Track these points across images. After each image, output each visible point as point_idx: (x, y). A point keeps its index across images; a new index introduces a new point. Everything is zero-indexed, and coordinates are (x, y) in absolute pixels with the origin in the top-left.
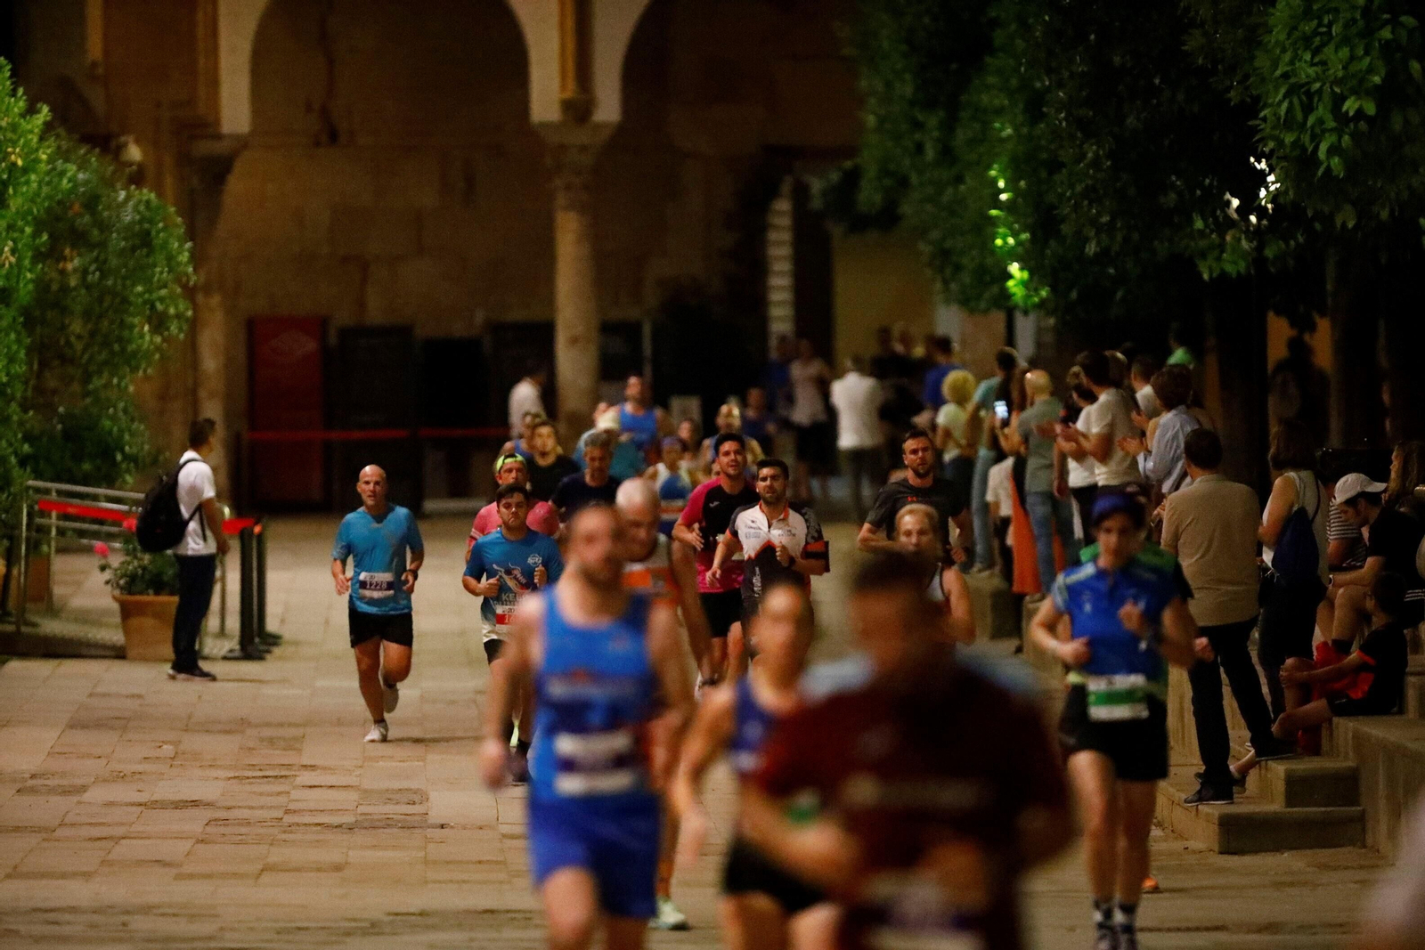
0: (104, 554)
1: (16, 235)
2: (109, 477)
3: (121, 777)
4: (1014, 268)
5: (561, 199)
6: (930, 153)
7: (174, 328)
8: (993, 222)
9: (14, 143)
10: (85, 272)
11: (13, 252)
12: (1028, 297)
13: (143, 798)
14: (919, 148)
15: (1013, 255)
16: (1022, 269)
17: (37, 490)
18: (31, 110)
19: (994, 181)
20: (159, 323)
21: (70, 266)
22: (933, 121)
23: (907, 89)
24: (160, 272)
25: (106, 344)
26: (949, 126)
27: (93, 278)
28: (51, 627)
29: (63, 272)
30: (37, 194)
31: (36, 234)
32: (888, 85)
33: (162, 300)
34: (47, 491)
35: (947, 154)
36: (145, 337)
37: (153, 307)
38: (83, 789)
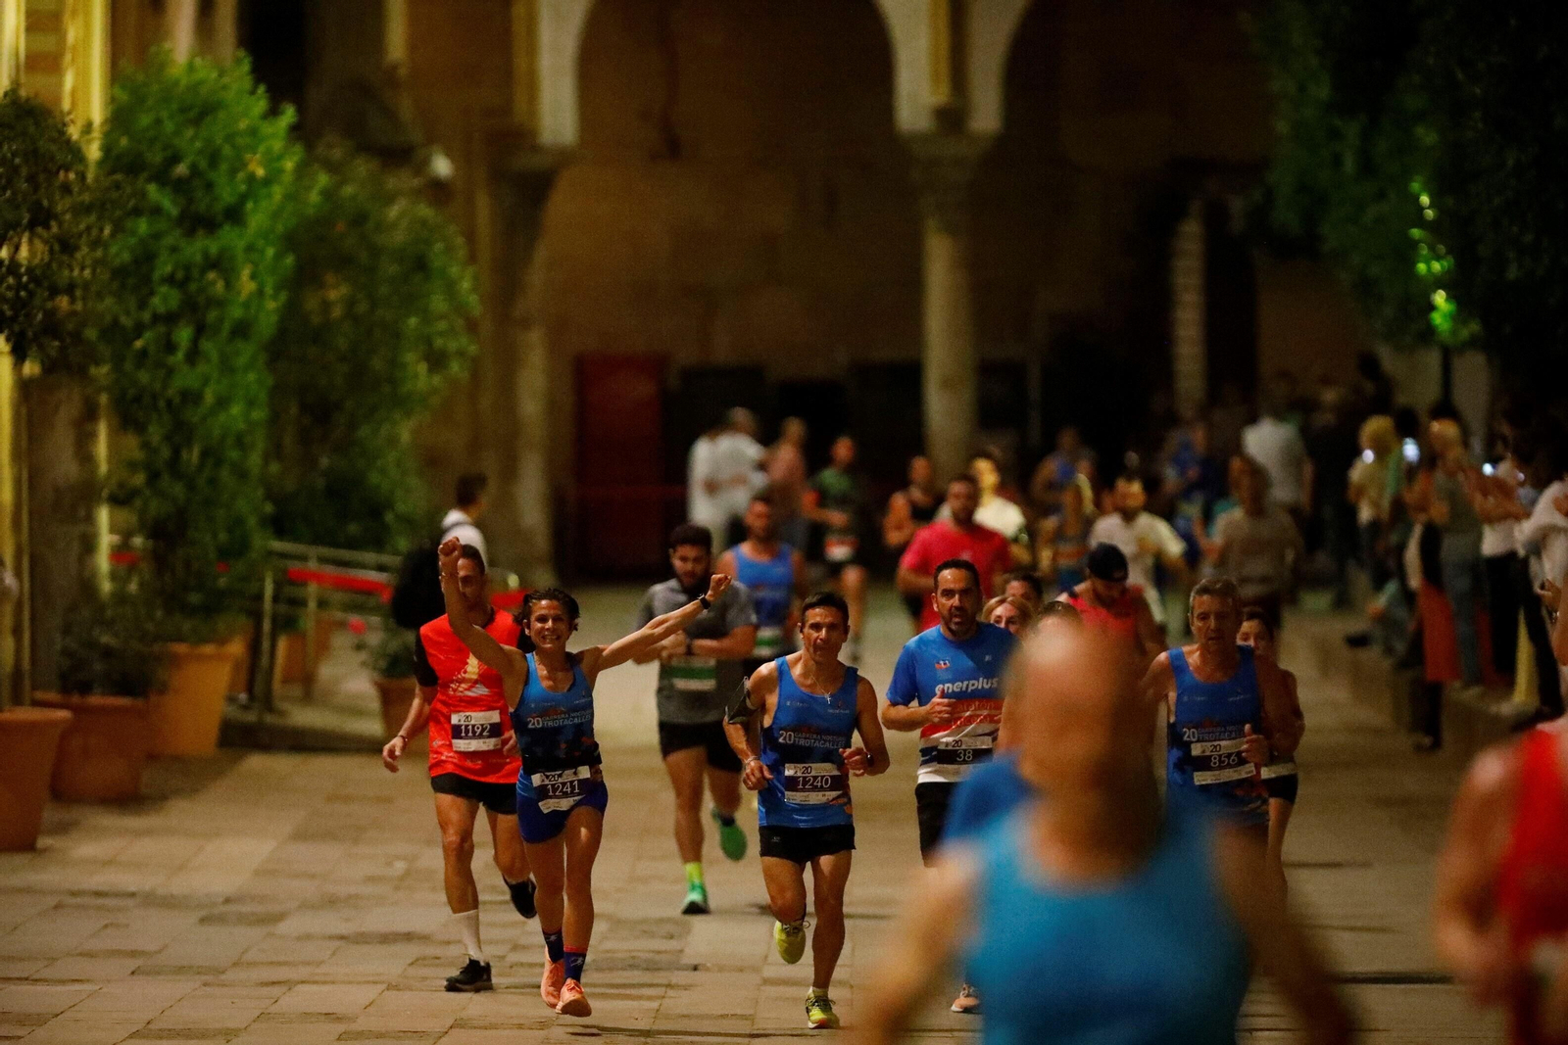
0: (357, 629)
1: (256, 257)
2: (377, 540)
4: (1440, 298)
5: (931, 220)
6: (1349, 164)
7: (455, 367)
8: (1414, 245)
9: (253, 150)
10: (350, 301)
11: (253, 277)
12: (1454, 332)
14: (1337, 161)
15: (1439, 283)
16: (1449, 298)
17: (283, 556)
18: (273, 112)
19: (1416, 197)
20: (436, 360)
21: (333, 295)
22: (1352, 130)
23: (1322, 91)
24: (438, 303)
26: (1371, 133)
27: (362, 308)
28: (304, 717)
29: (323, 302)
30: (280, 210)
31: (280, 255)
32: (1302, 89)
33: (441, 334)
34: (304, 558)
35: (1367, 167)
36: (419, 376)
37: (430, 342)
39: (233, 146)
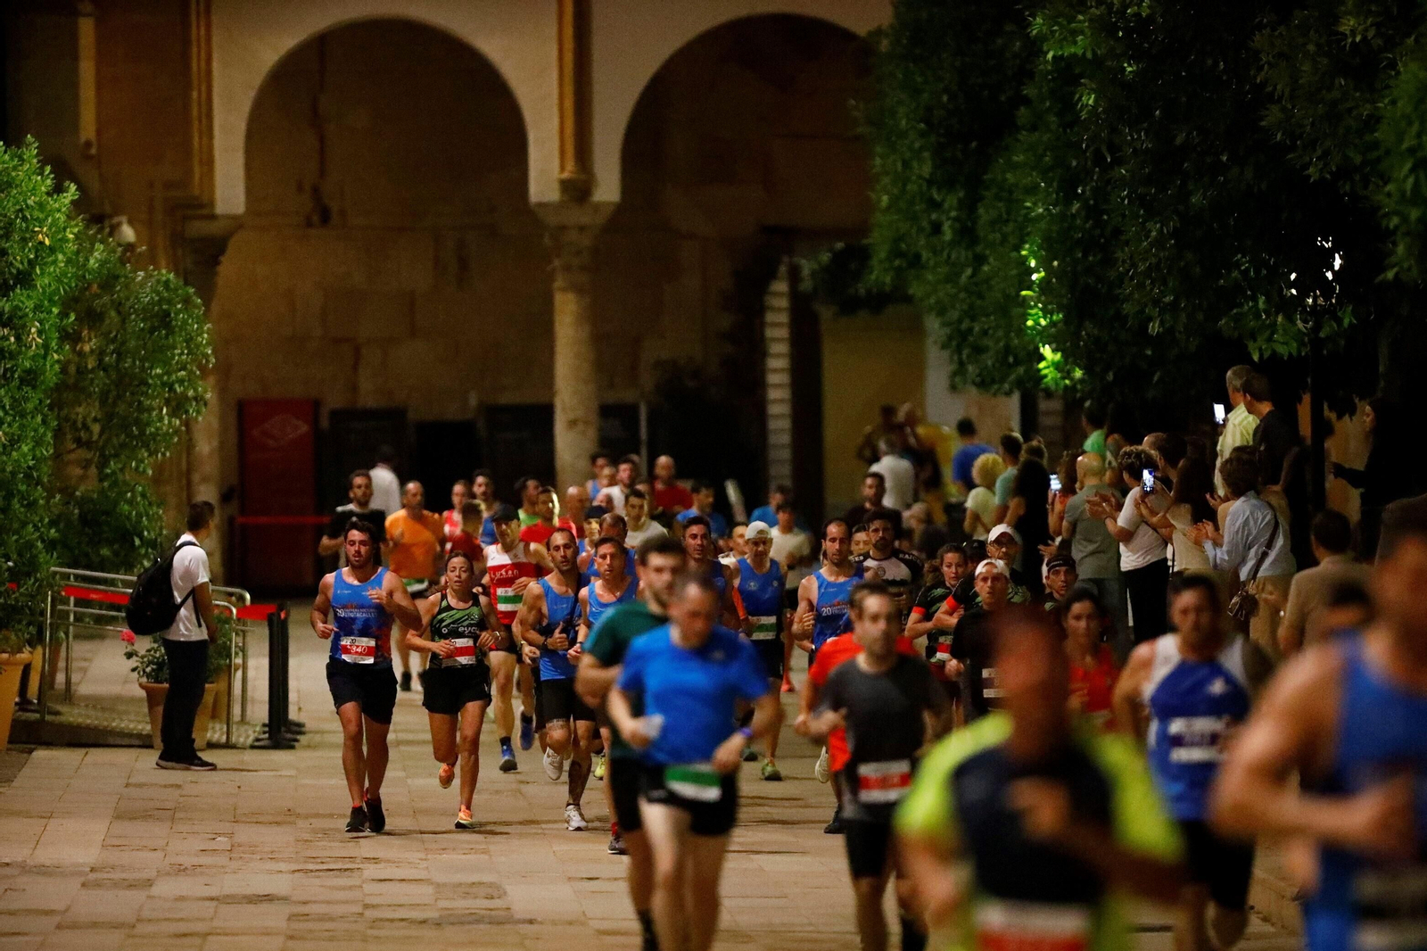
0: (129, 640)
1: (42, 316)
2: (127, 563)
3: (181, 870)
4: (1046, 349)
5: (559, 283)
6: (948, 234)
7: (193, 411)
8: (1024, 303)
9: (41, 223)
10: (101, 354)
11: (40, 333)
12: (1059, 380)
13: (213, 891)
14: (937, 229)
15: (1045, 336)
16: (1054, 350)
18: (57, 190)
19: (1024, 260)
20: (178, 405)
21: (87, 348)
22: (951, 201)
24: (179, 356)
25: (125, 427)
26: (970, 206)
27: (111, 360)
29: (81, 354)
30: (64, 274)
31: (63, 315)
33: (181, 381)
35: (967, 234)
36: (164, 419)
37: (171, 389)
38: (149, 883)
39: (24, 219)
